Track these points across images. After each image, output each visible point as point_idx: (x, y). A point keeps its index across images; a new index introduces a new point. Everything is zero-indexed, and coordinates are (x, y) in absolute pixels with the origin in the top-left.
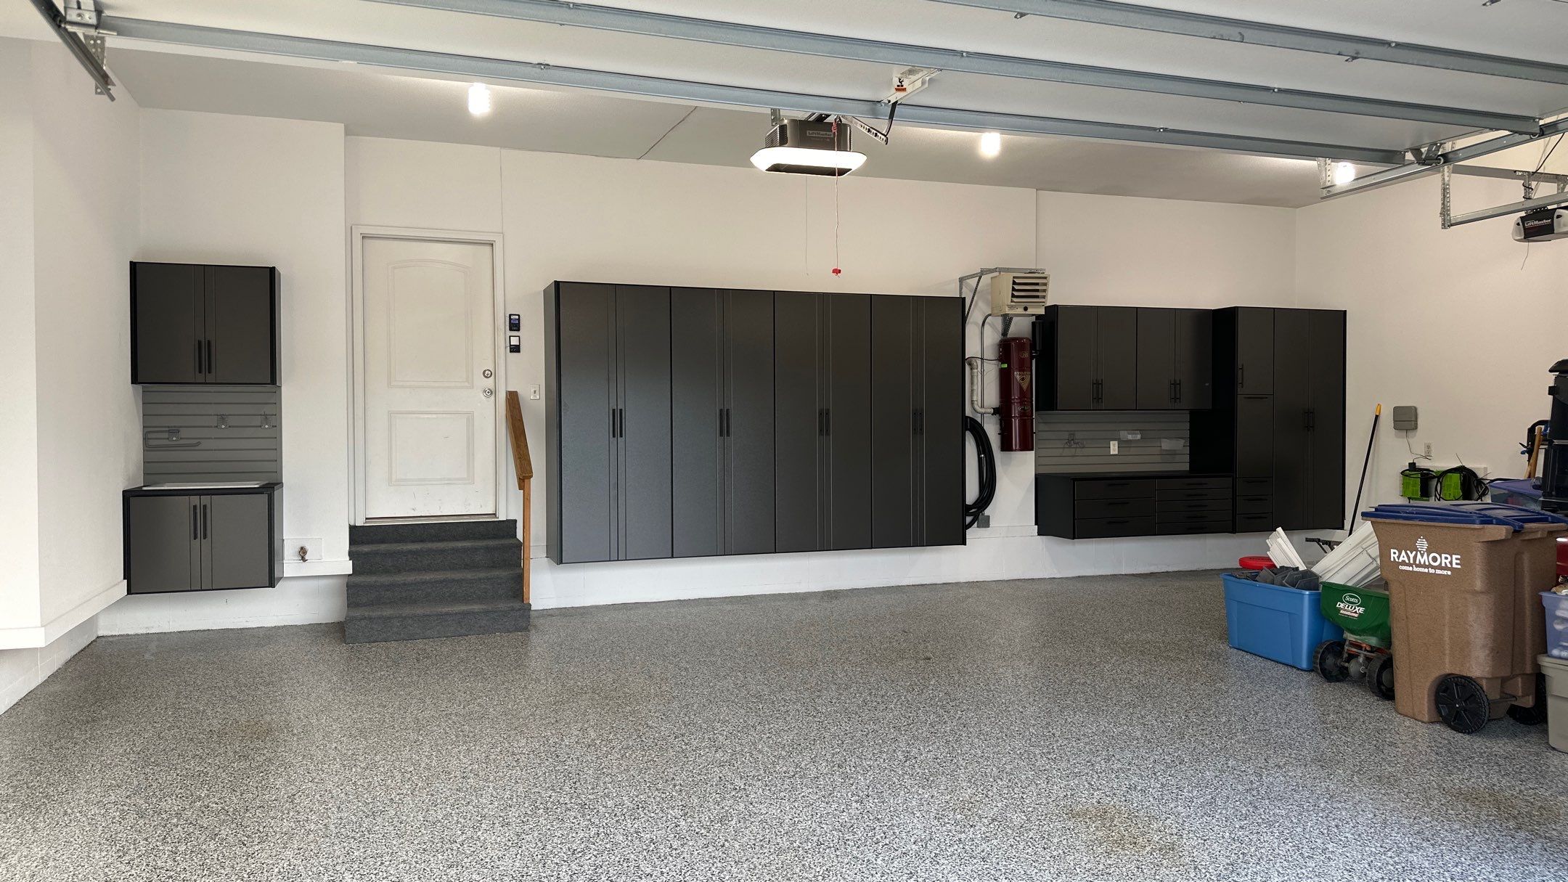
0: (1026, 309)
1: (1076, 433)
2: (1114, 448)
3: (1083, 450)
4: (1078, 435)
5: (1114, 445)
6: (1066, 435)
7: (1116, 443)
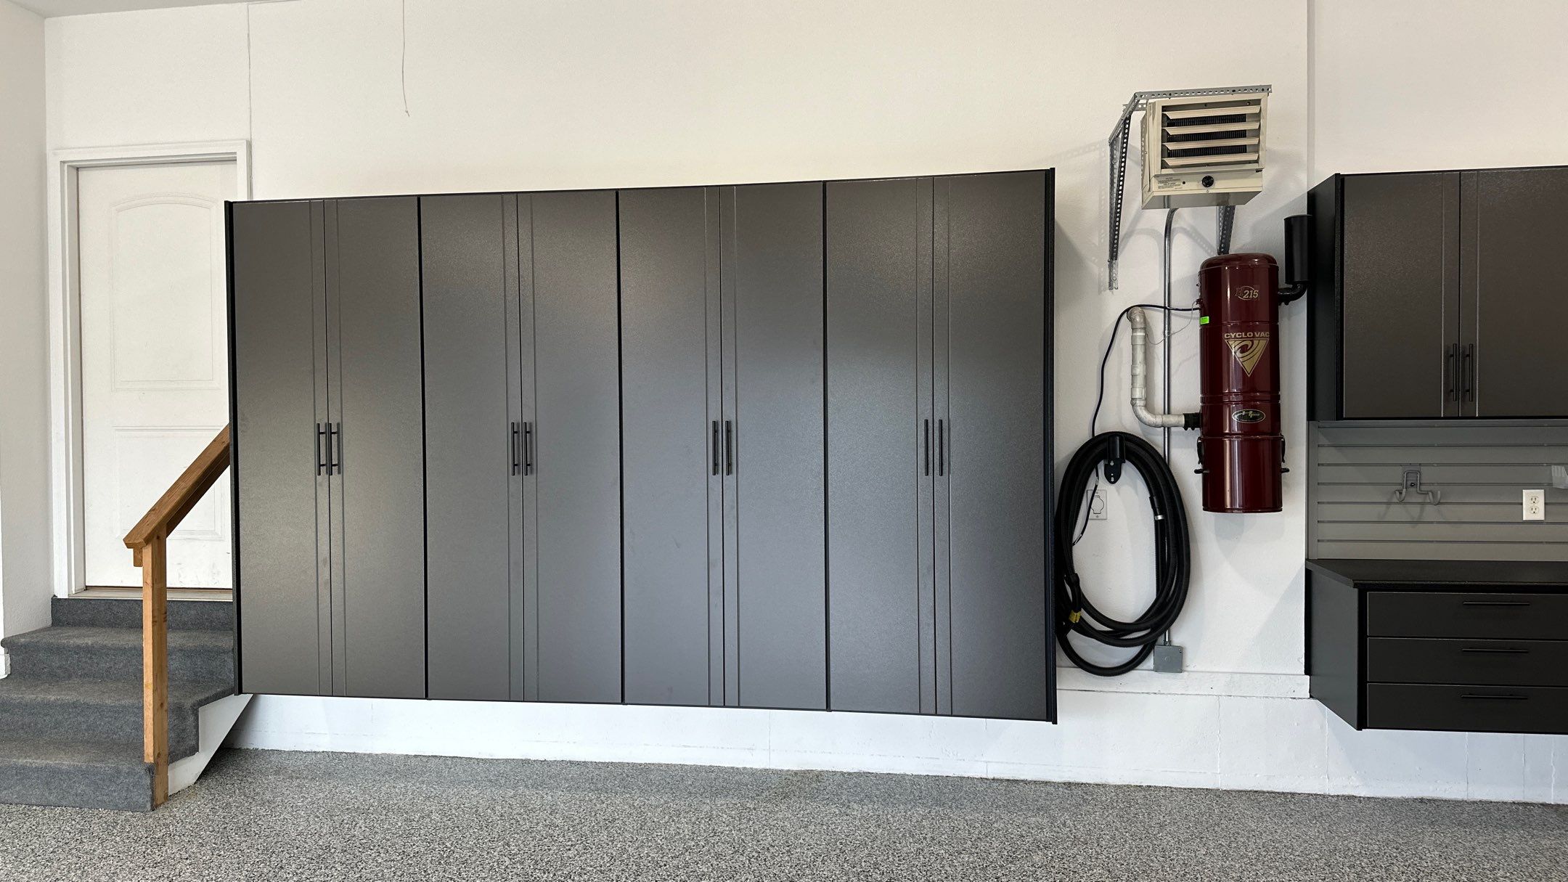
0: (1208, 182)
1: (1423, 469)
2: (1533, 505)
3: (1442, 507)
4: (1428, 475)
5: (1534, 500)
6: (1397, 475)
7: (1539, 494)
